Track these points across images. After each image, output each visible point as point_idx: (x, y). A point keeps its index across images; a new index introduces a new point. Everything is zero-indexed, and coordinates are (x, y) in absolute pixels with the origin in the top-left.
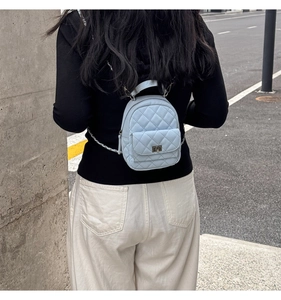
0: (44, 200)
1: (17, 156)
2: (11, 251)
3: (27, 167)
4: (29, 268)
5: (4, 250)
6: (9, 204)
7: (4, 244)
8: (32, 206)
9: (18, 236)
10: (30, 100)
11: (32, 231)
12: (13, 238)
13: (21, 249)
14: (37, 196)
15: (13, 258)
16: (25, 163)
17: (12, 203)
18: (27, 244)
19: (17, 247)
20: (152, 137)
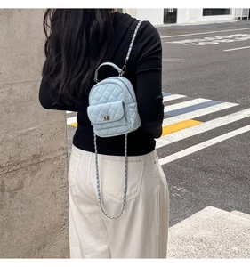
0: (41, 160)
1: (16, 126)
2: (10, 192)
3: (25, 134)
4: (26, 206)
5: (3, 190)
6: (7, 158)
7: (3, 186)
8: (29, 163)
9: (16, 182)
10: (28, 86)
11: (29, 181)
12: (11, 183)
13: (19, 192)
14: (34, 156)
15: (11, 197)
16: (24, 131)
17: (10, 158)
18: (24, 189)
19: (15, 190)
20: (101, 108)
